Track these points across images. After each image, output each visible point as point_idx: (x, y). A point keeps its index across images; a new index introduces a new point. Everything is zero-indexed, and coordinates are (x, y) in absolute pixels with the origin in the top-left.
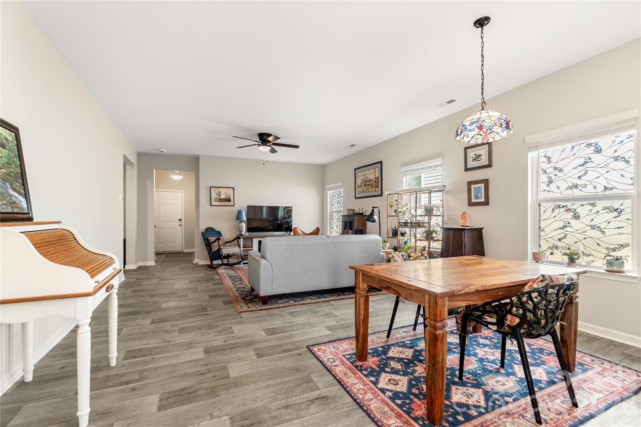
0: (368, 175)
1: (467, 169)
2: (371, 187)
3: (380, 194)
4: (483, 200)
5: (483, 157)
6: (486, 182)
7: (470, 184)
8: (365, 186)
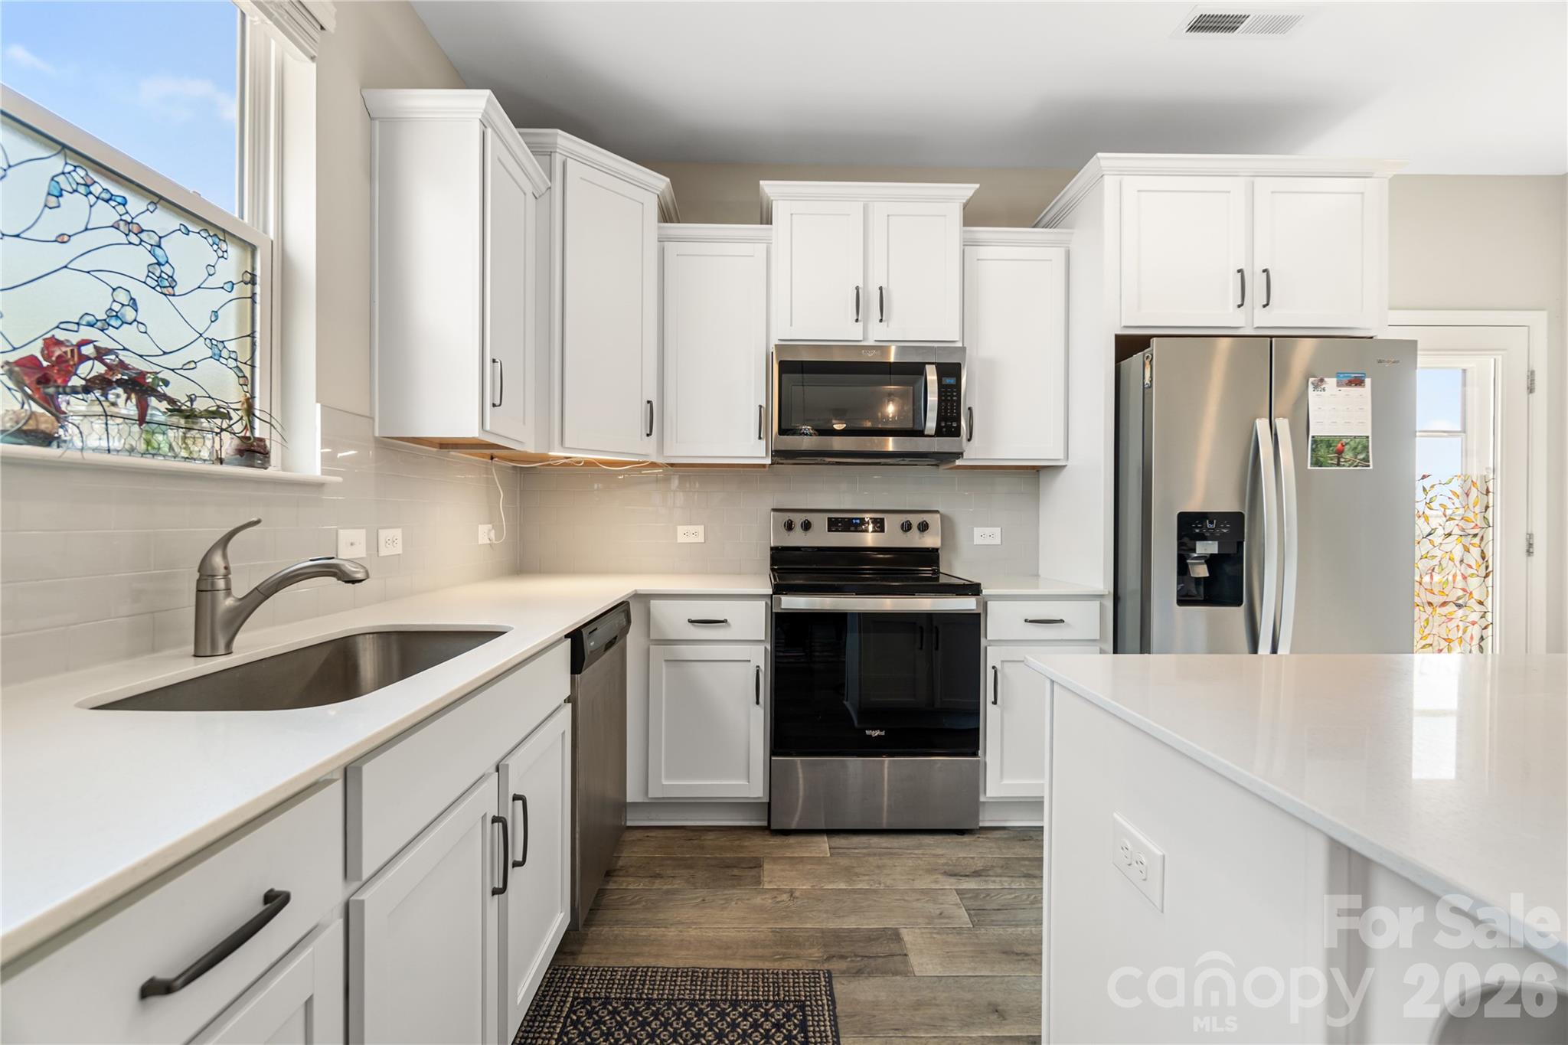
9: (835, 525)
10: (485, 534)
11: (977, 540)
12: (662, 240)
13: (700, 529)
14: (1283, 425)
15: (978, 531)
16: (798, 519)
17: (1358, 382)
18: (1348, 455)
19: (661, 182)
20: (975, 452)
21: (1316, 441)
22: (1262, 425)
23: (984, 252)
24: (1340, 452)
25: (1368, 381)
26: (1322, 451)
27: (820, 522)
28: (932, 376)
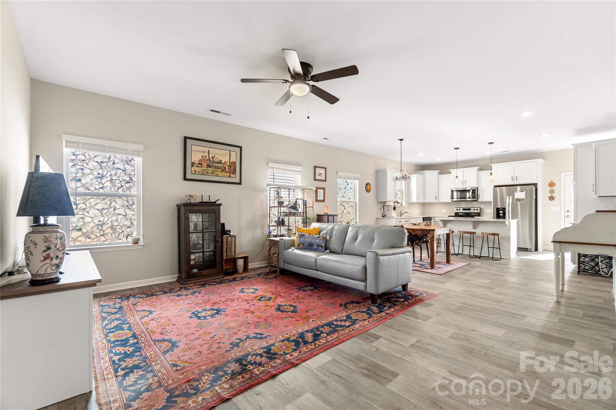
0: (217, 154)
1: (315, 180)
2: (222, 171)
3: (239, 182)
4: (322, 199)
5: (323, 175)
6: (324, 189)
7: (317, 188)
8: (209, 166)
9: (463, 209)
10: (418, 211)
11: (487, 212)
12: (438, 177)
13: (446, 210)
14: (511, 197)
15: (487, 210)
16: (458, 209)
17: (523, 191)
18: (521, 200)
19: (438, 171)
20: (479, 200)
21: (516, 199)
22: (508, 197)
23: (481, 174)
24: (520, 200)
25: (524, 191)
26: (517, 200)
27: (461, 209)
28: (471, 191)
